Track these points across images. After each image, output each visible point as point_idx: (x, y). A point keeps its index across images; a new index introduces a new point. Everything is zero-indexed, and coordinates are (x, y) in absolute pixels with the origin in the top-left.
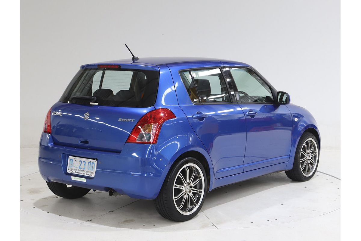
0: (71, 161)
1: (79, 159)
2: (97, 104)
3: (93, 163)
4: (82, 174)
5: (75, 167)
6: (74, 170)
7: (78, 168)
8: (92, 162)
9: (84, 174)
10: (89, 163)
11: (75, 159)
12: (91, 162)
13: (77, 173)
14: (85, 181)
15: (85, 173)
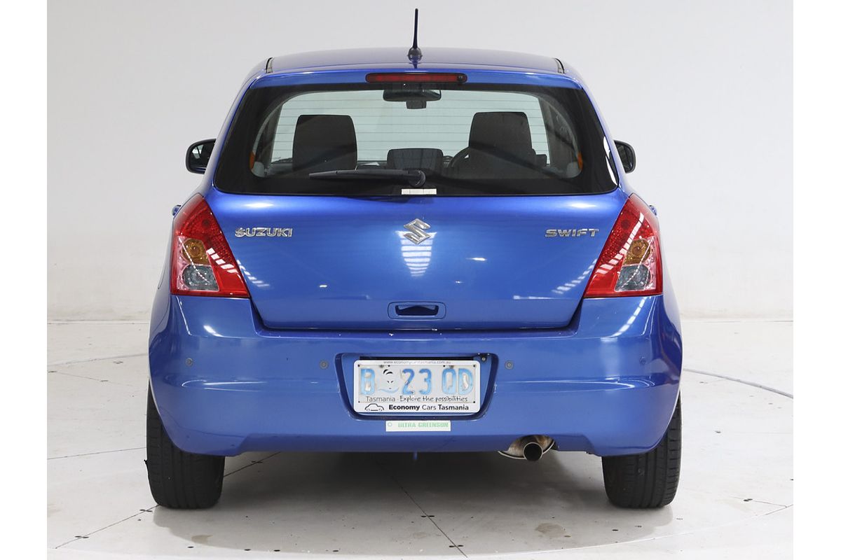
0: (368, 374)
1: (397, 366)
2: (433, 192)
3: (462, 370)
4: (421, 410)
5: (388, 392)
6: (385, 400)
7: (399, 393)
8: (459, 369)
9: (430, 408)
10: (449, 375)
11: (381, 366)
12: (456, 369)
13: (399, 408)
14: (448, 428)
15: (436, 405)
